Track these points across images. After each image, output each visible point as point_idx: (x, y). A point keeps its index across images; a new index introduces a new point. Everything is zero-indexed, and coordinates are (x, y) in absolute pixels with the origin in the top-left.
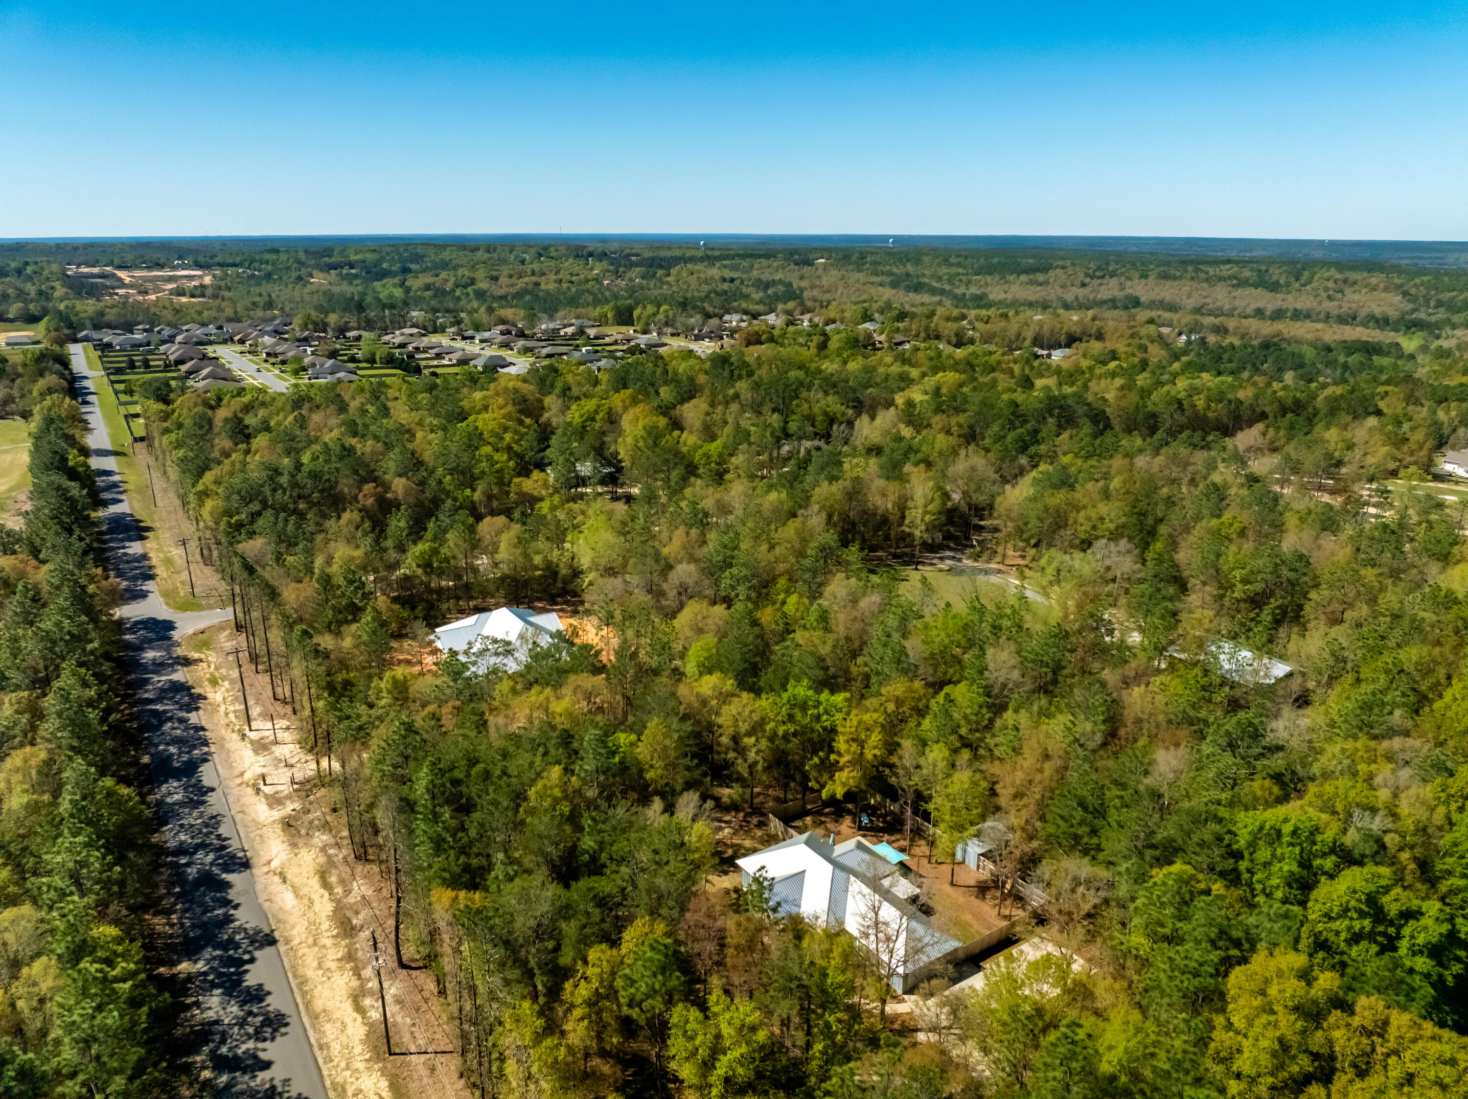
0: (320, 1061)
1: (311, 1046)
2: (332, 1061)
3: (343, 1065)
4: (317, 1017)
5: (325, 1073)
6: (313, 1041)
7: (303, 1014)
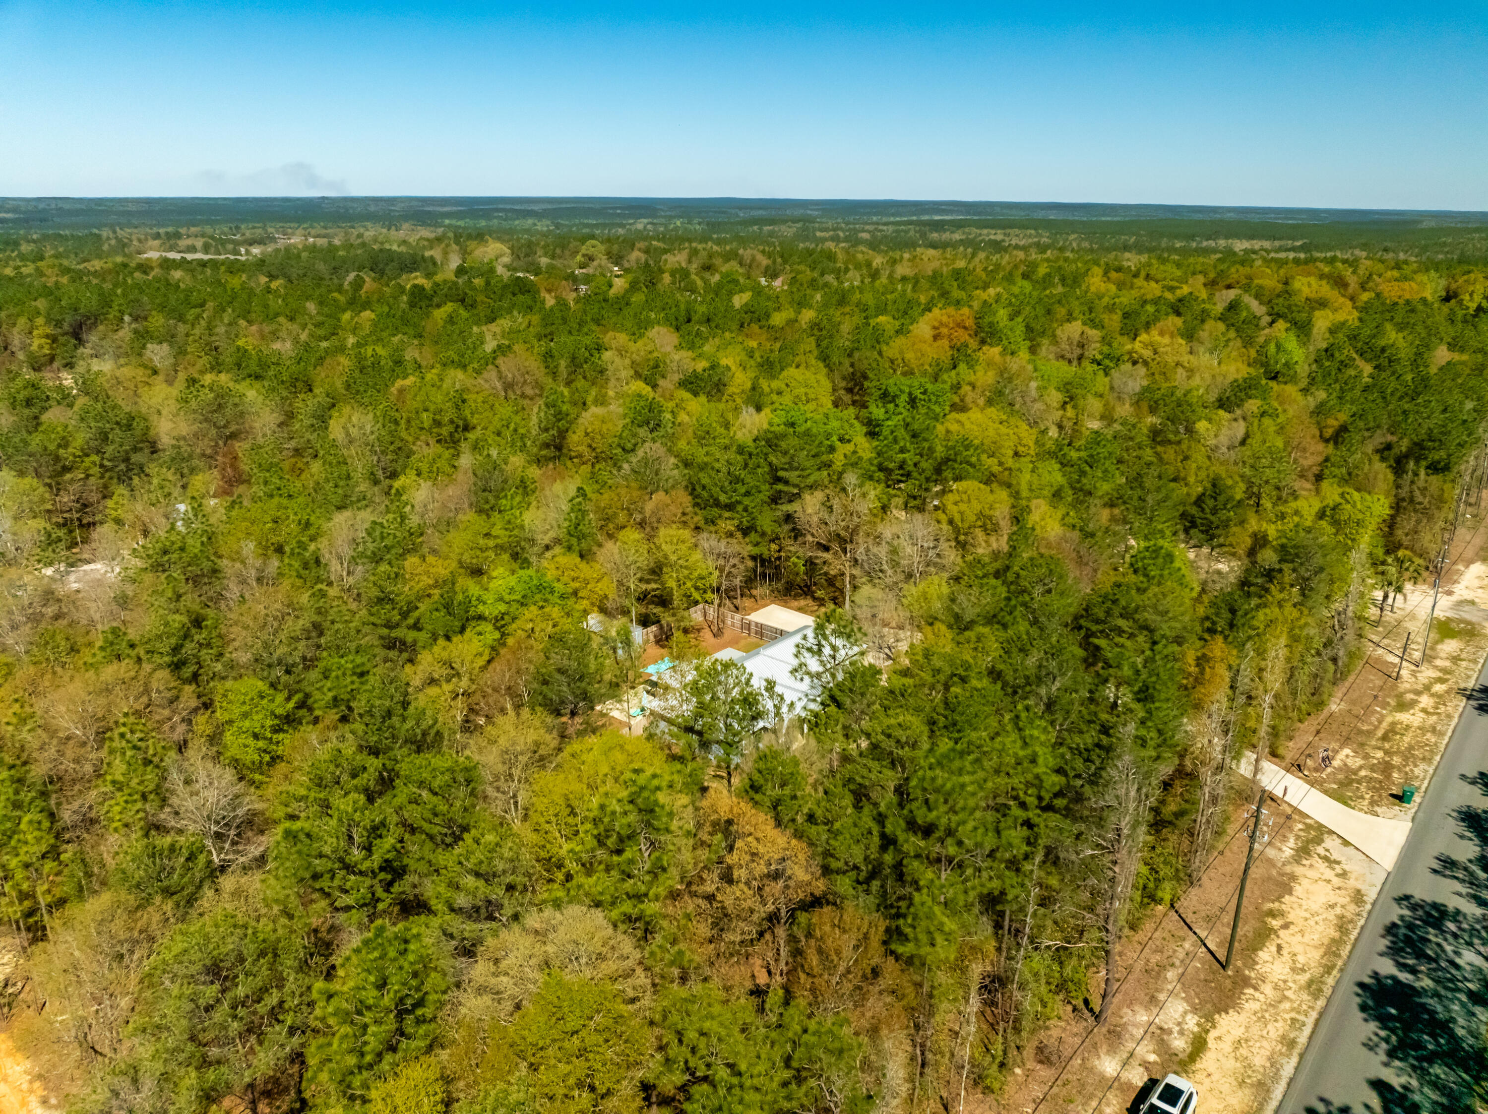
0: (1307, 1031)
1: (1301, 1056)
2: (1293, 1020)
3: (1286, 1005)
4: (1260, 1084)
5: (1314, 1015)
6: (1294, 1060)
7: (1273, 1104)
